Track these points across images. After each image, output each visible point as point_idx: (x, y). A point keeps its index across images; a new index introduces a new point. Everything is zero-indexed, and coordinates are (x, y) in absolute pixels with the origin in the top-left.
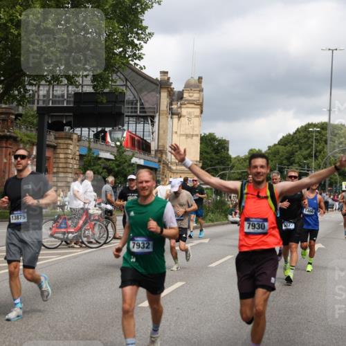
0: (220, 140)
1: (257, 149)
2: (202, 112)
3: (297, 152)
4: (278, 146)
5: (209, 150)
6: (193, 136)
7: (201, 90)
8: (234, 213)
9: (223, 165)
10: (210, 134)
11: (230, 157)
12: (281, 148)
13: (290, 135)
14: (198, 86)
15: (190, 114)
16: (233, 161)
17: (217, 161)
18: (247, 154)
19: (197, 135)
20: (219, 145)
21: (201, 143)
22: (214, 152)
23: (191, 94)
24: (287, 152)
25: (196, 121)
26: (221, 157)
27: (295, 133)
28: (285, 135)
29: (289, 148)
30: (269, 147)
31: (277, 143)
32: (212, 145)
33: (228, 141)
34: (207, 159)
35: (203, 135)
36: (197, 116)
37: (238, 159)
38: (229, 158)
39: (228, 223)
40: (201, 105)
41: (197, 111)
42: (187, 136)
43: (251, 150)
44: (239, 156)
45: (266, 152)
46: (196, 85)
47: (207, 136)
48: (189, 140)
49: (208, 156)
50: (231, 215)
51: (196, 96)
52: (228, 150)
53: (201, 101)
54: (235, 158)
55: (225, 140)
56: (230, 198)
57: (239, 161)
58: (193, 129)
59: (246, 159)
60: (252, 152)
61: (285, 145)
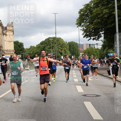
0: (20, 43)
1: (33, 46)
2: (13, 34)
3: (46, 46)
4: (40, 45)
5: (17, 46)
6: (11, 41)
7: (13, 27)
8: (27, 67)
9: (22, 51)
10: (17, 41)
11: (24, 49)
12: (41, 45)
13: (43, 41)
14: (12, 25)
15: (9, 34)
16: (25, 50)
17: (20, 50)
18: (30, 47)
19: (13, 41)
20: (20, 44)
21: (14, 44)
22: (18, 47)
23: (10, 28)
24: (43, 47)
25: (12, 37)
26: (21, 48)
27: (45, 41)
28: (42, 41)
29: (43, 45)
30: (37, 45)
31: (39, 44)
32: (18, 45)
33: (23, 43)
34: (17, 49)
35: (14, 41)
36: (12, 35)
37: (27, 49)
39: (25, 70)
40: (13, 31)
42: (9, 41)
43: (31, 46)
44: (27, 48)
45: (36, 47)
46: (11, 25)
47: (16, 42)
48: (10, 43)
49: (17, 48)
50: (26, 67)
51: (11, 28)
52: (23, 46)
53: (13, 30)
54: (26, 49)
55: (22, 43)
56: (25, 62)
57: (27, 50)
58: (11, 40)
59: (29, 49)
60: (31, 47)
61: (42, 44)
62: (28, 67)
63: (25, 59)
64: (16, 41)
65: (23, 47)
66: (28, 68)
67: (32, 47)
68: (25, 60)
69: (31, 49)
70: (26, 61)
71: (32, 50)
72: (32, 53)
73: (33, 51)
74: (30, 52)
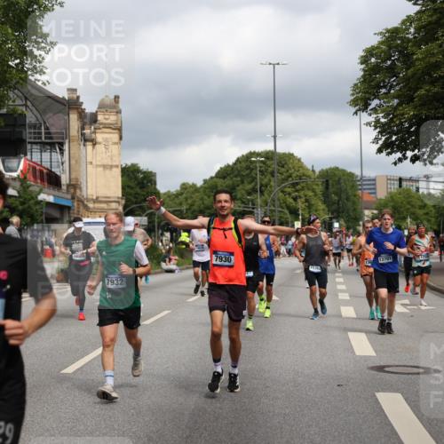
0: (145, 172)
1: (191, 183)
2: (121, 138)
3: (238, 186)
4: (216, 180)
5: (132, 184)
6: (111, 167)
7: (119, 112)
8: (167, 260)
10: (133, 165)
11: (159, 193)
12: (220, 182)
13: (229, 166)
14: (115, 107)
15: (106, 140)
16: (163, 197)
17: (142, 198)
18: (179, 189)
19: (117, 166)
20: (144, 178)
21: (122, 176)
22: (138, 187)
23: (107, 117)
25: (115, 149)
26: (148, 192)
27: (235, 164)
28: (223, 166)
29: (228, 182)
30: (205, 181)
31: (214, 175)
32: (136, 178)
33: (155, 173)
34: (131, 194)
35: (124, 165)
36: (116, 143)
37: (168, 195)
38: (157, 193)
39: (161, 272)
40: (120, 130)
41: (115, 137)
42: (105, 167)
43: (184, 184)
44: (169, 192)
45: (201, 187)
46: (113, 105)
47: (129, 167)
48: (107, 172)
49: (132, 191)
50: (165, 261)
51: (112, 118)
52: (155, 184)
53: (119, 125)
54: (165, 194)
55: (151, 172)
56: (162, 241)
57: (169, 197)
58: (112, 159)
59: (178, 195)
60: (184, 187)
61: (224, 178)
62: (170, 260)
63: (160, 232)
64: (129, 164)
65: (155, 189)
66: (172, 266)
67: (186, 189)
68: (162, 235)
69: (182, 194)
70: (164, 239)
71: (186, 199)
72: (187, 209)
73: (190, 201)
74: (181, 204)
